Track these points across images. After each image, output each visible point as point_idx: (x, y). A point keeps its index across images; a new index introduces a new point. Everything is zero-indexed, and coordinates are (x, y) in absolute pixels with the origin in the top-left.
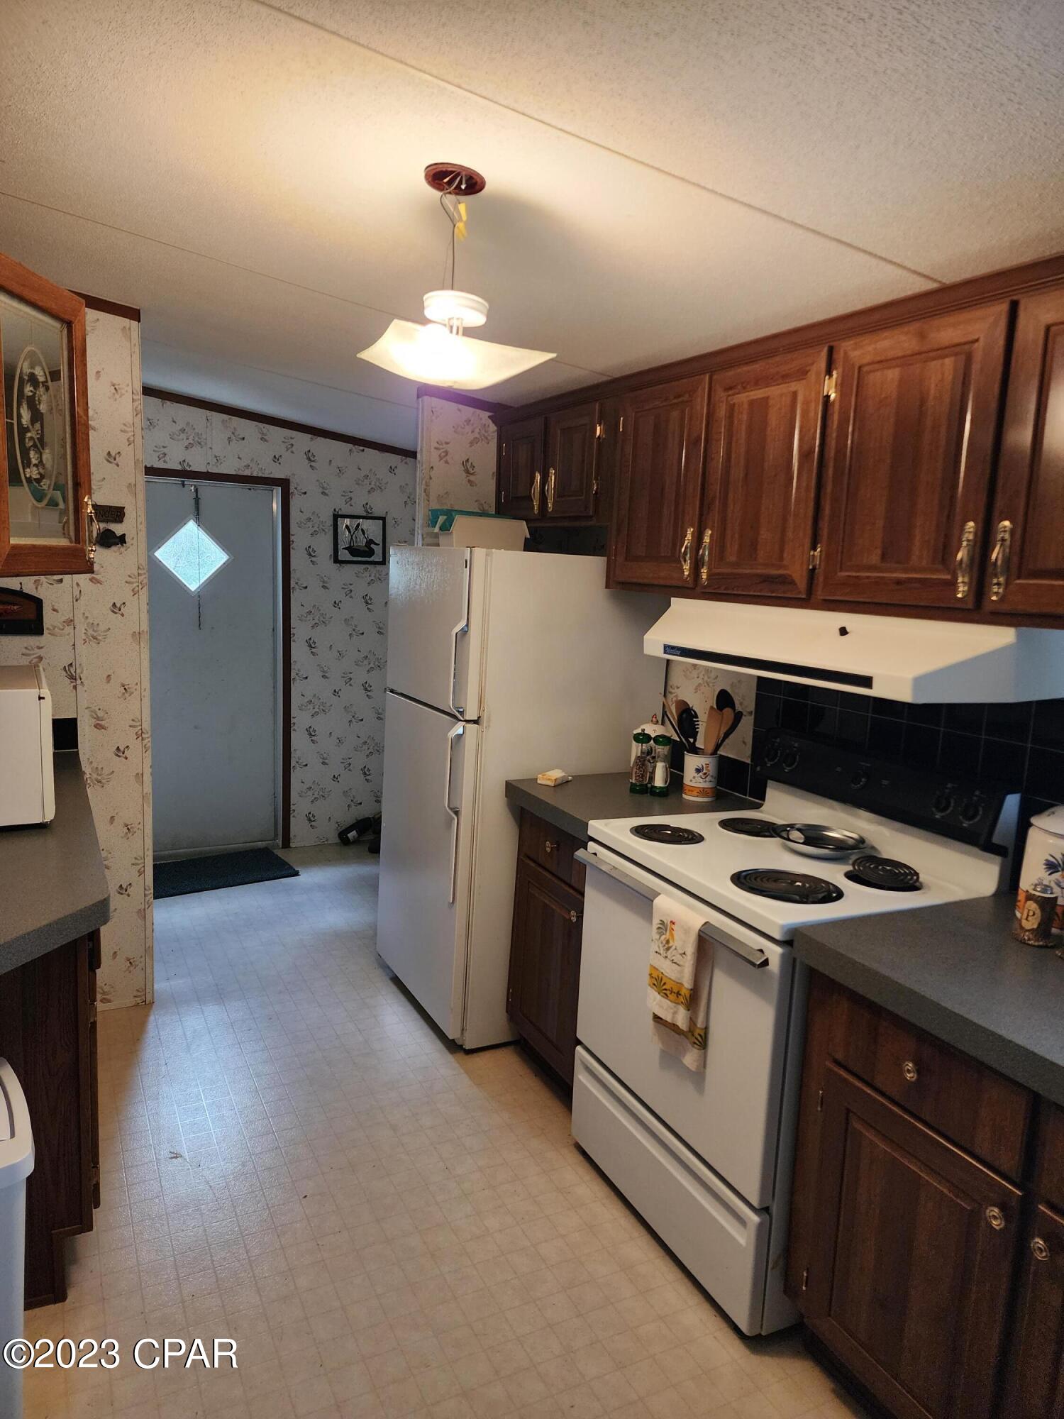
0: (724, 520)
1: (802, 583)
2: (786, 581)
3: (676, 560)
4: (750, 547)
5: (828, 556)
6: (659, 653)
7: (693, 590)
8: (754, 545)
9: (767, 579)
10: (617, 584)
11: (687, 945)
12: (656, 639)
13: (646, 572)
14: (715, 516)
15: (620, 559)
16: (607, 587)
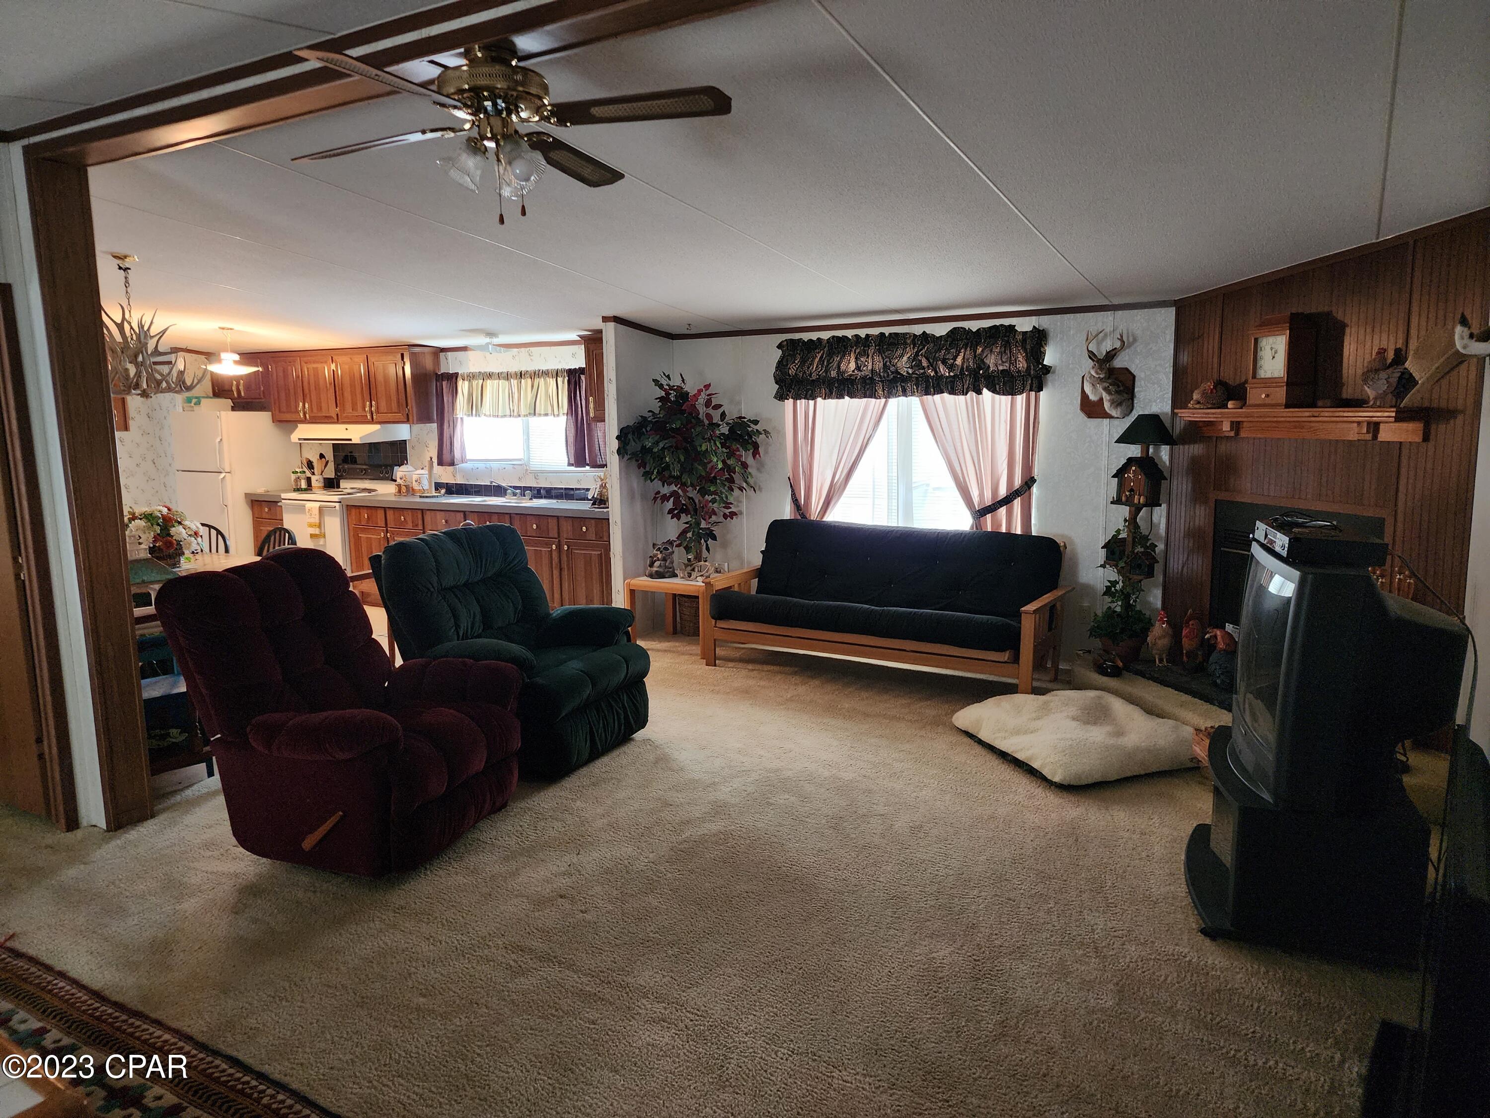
0: (311, 401)
1: (336, 418)
2: (330, 417)
3: (297, 412)
4: (320, 409)
5: (340, 410)
6: (297, 441)
7: (305, 421)
8: (321, 407)
9: (326, 417)
10: (277, 421)
11: (316, 512)
12: (295, 437)
13: (288, 417)
14: (308, 399)
15: (277, 412)
16: (273, 422)
